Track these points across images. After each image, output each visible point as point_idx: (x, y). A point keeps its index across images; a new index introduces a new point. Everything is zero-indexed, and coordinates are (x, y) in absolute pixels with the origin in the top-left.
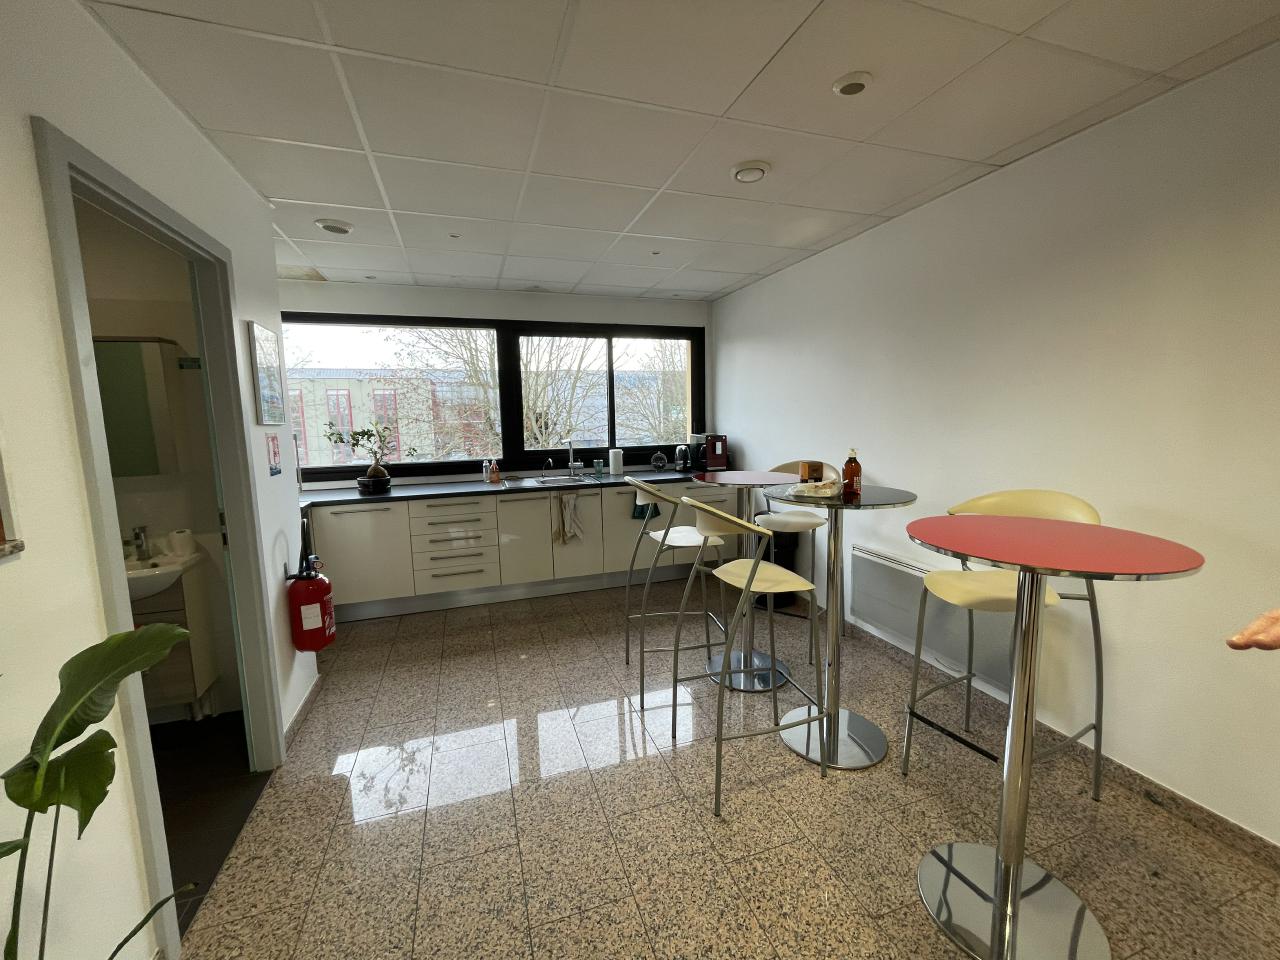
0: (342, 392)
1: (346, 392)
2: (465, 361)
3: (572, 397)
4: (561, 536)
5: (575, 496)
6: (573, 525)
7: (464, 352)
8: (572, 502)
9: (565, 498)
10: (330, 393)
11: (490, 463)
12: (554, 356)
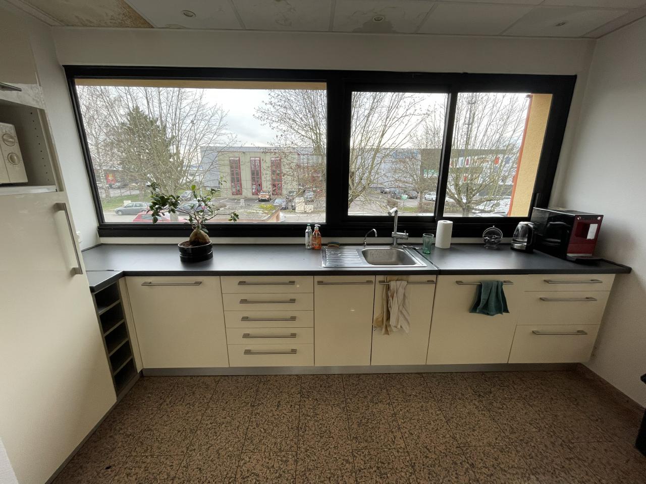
0: (256, 159)
1: (259, 159)
2: (313, 140)
3: (373, 163)
4: (384, 322)
5: (404, 283)
6: (401, 318)
7: (313, 135)
8: (401, 291)
9: (393, 284)
10: (252, 159)
11: (313, 229)
12: (363, 138)
